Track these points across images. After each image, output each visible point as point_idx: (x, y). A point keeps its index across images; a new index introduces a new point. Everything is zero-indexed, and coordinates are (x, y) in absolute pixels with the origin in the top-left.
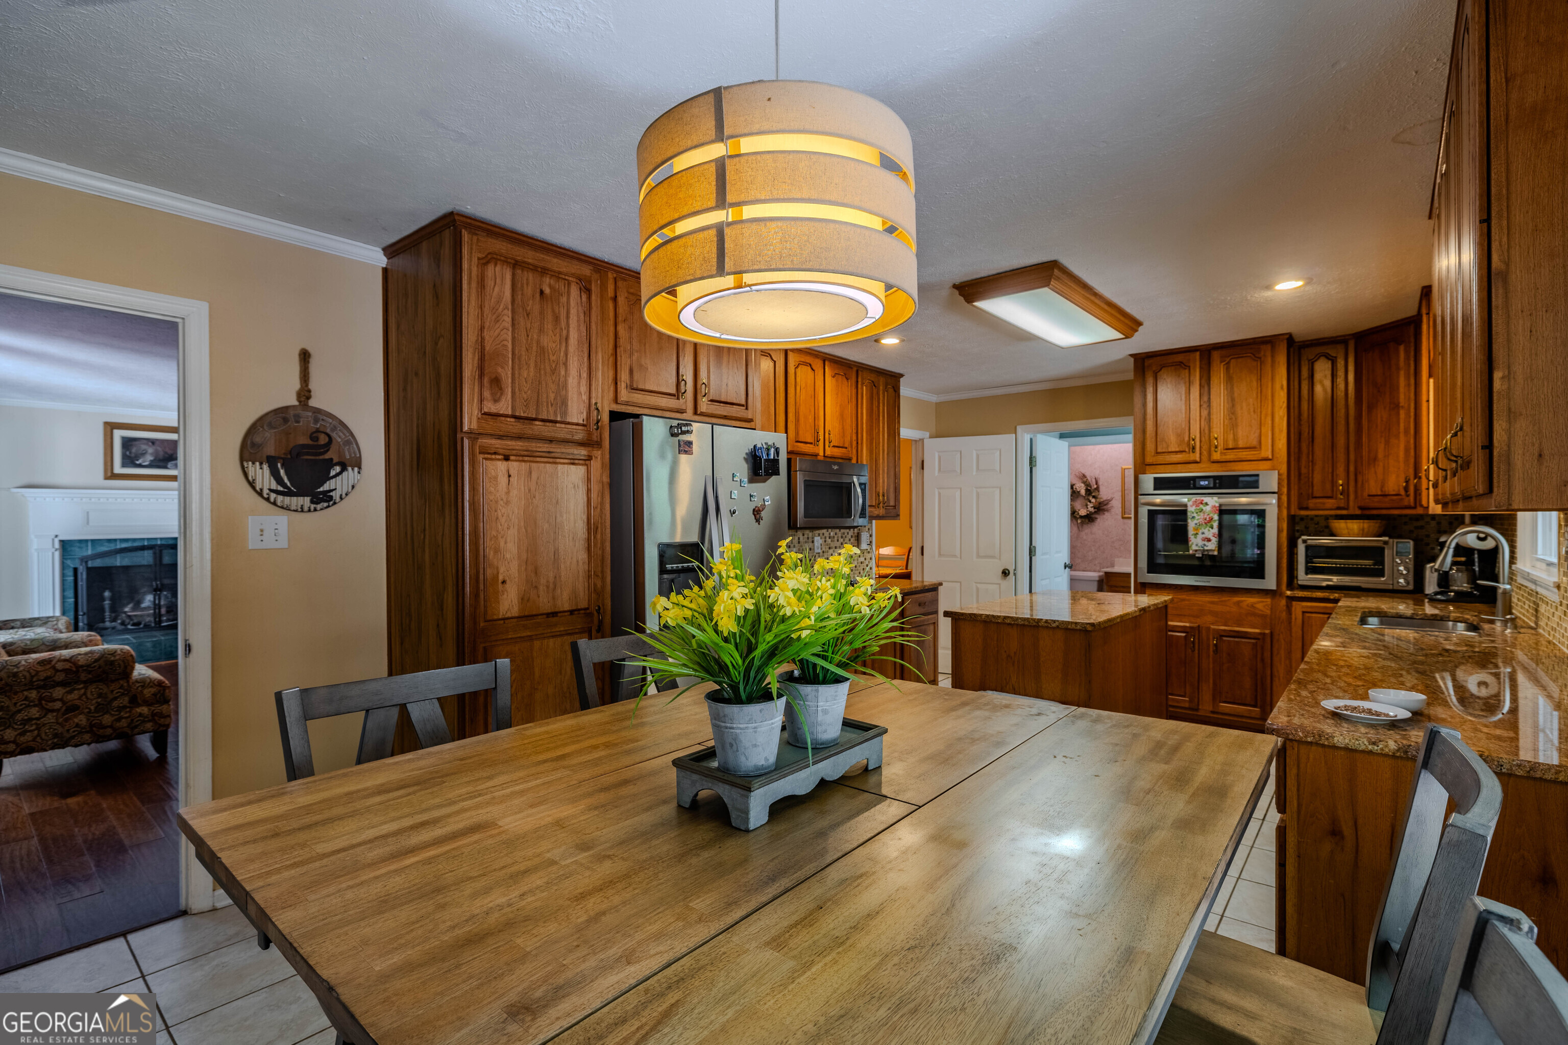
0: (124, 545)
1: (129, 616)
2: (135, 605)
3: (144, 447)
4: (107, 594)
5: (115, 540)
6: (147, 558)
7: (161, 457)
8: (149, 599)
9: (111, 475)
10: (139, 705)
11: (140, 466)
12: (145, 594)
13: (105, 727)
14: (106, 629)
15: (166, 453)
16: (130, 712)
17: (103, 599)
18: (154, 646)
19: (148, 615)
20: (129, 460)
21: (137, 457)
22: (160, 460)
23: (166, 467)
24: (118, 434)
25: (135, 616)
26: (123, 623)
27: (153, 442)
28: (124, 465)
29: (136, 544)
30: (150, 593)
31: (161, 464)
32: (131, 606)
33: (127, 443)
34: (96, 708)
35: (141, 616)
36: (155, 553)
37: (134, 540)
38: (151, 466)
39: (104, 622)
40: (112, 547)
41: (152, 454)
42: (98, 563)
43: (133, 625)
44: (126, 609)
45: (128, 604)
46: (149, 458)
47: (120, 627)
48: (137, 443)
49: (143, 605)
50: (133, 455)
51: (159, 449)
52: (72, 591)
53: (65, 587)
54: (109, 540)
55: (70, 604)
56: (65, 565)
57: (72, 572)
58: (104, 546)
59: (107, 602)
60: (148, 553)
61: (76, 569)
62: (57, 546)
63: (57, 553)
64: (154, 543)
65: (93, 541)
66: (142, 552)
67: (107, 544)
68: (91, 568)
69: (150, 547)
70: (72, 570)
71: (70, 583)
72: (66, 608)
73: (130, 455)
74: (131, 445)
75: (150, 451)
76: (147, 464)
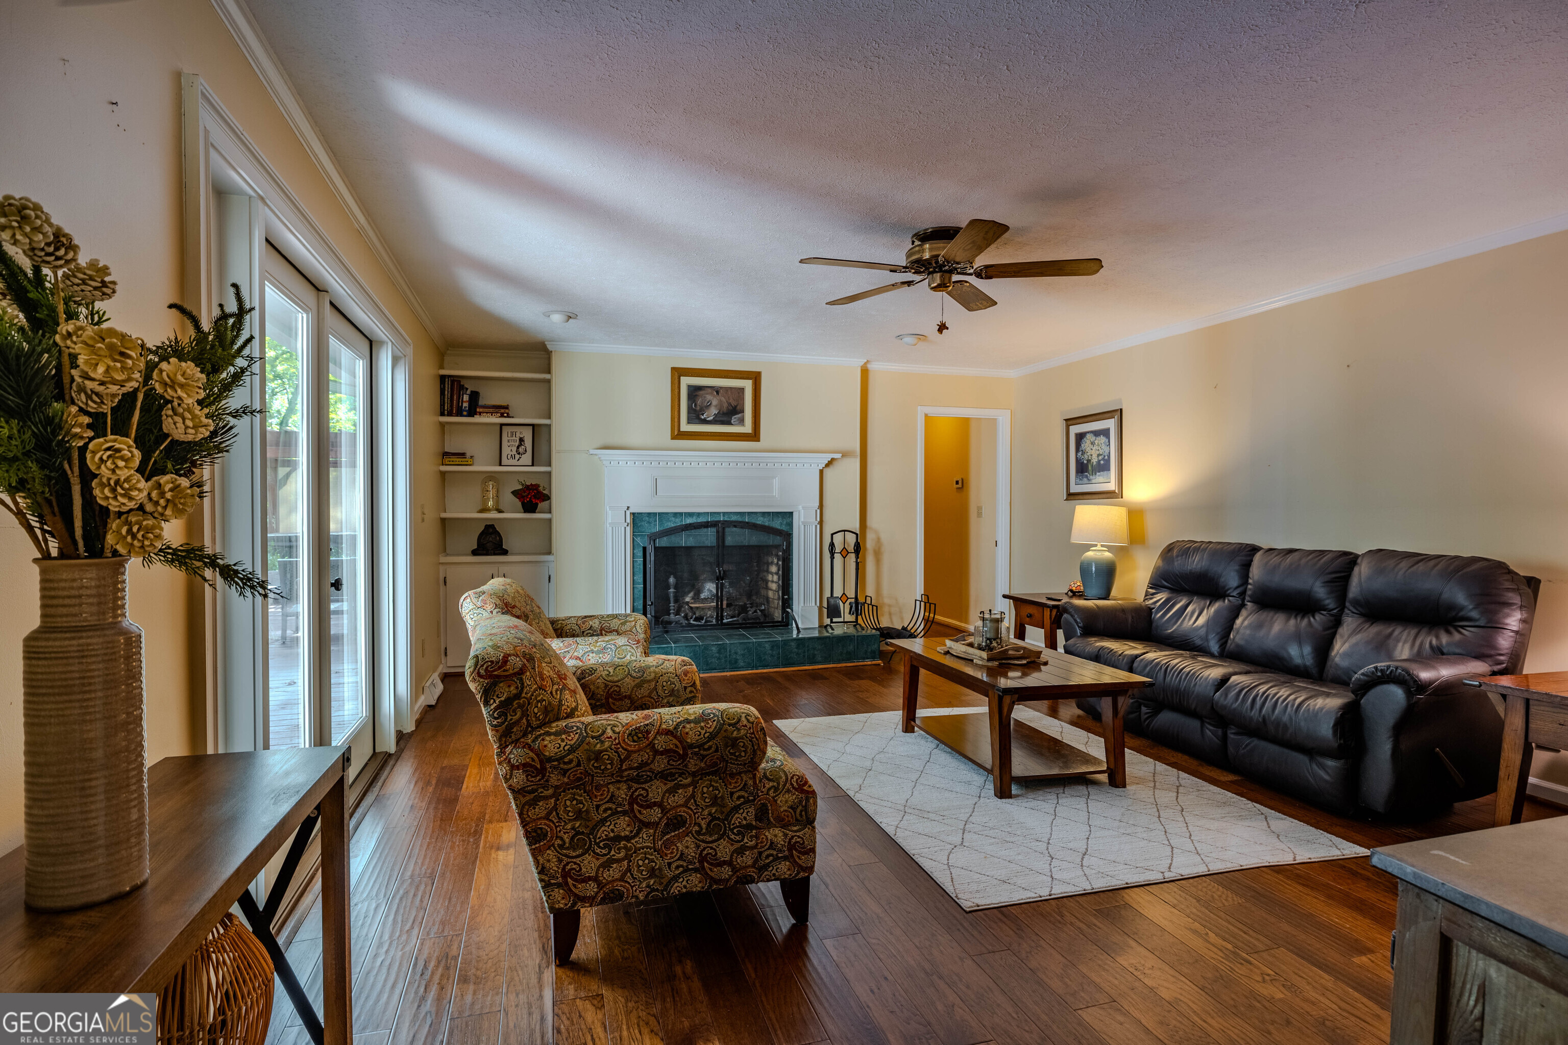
0: (689, 521)
1: (691, 608)
2: (695, 595)
3: (709, 397)
4: (672, 580)
5: (681, 514)
6: (709, 537)
7: (725, 410)
8: (710, 588)
9: (678, 435)
10: (769, 825)
11: (705, 422)
12: (705, 581)
13: (721, 864)
14: (670, 623)
15: (730, 404)
16: (757, 837)
17: (668, 587)
18: (719, 652)
19: (709, 609)
20: (695, 416)
21: (702, 411)
22: (724, 414)
23: (729, 423)
24: (686, 381)
25: (697, 608)
26: (686, 617)
27: (717, 390)
28: (690, 421)
29: (701, 520)
30: (711, 580)
31: (725, 419)
32: (691, 594)
33: (694, 391)
34: (709, 825)
35: (703, 609)
36: (718, 532)
37: (699, 514)
38: (714, 422)
39: (669, 614)
40: (678, 522)
41: (716, 406)
42: (663, 542)
43: (696, 619)
44: (688, 599)
45: (689, 592)
46: (714, 411)
47: (684, 622)
48: (701, 392)
49: (702, 596)
50: (698, 408)
51: (724, 399)
52: (641, 575)
53: (635, 569)
54: (676, 515)
55: (640, 591)
56: (635, 543)
57: (642, 552)
58: (670, 521)
59: (672, 590)
60: (711, 532)
61: (645, 549)
62: (628, 520)
63: (628, 529)
64: (717, 519)
65: (661, 514)
66: (705, 530)
67: (673, 519)
68: (658, 547)
69: (714, 524)
70: (641, 549)
71: (640, 565)
72: (636, 596)
73: (696, 405)
74: (696, 395)
75: (715, 402)
76: (711, 418)
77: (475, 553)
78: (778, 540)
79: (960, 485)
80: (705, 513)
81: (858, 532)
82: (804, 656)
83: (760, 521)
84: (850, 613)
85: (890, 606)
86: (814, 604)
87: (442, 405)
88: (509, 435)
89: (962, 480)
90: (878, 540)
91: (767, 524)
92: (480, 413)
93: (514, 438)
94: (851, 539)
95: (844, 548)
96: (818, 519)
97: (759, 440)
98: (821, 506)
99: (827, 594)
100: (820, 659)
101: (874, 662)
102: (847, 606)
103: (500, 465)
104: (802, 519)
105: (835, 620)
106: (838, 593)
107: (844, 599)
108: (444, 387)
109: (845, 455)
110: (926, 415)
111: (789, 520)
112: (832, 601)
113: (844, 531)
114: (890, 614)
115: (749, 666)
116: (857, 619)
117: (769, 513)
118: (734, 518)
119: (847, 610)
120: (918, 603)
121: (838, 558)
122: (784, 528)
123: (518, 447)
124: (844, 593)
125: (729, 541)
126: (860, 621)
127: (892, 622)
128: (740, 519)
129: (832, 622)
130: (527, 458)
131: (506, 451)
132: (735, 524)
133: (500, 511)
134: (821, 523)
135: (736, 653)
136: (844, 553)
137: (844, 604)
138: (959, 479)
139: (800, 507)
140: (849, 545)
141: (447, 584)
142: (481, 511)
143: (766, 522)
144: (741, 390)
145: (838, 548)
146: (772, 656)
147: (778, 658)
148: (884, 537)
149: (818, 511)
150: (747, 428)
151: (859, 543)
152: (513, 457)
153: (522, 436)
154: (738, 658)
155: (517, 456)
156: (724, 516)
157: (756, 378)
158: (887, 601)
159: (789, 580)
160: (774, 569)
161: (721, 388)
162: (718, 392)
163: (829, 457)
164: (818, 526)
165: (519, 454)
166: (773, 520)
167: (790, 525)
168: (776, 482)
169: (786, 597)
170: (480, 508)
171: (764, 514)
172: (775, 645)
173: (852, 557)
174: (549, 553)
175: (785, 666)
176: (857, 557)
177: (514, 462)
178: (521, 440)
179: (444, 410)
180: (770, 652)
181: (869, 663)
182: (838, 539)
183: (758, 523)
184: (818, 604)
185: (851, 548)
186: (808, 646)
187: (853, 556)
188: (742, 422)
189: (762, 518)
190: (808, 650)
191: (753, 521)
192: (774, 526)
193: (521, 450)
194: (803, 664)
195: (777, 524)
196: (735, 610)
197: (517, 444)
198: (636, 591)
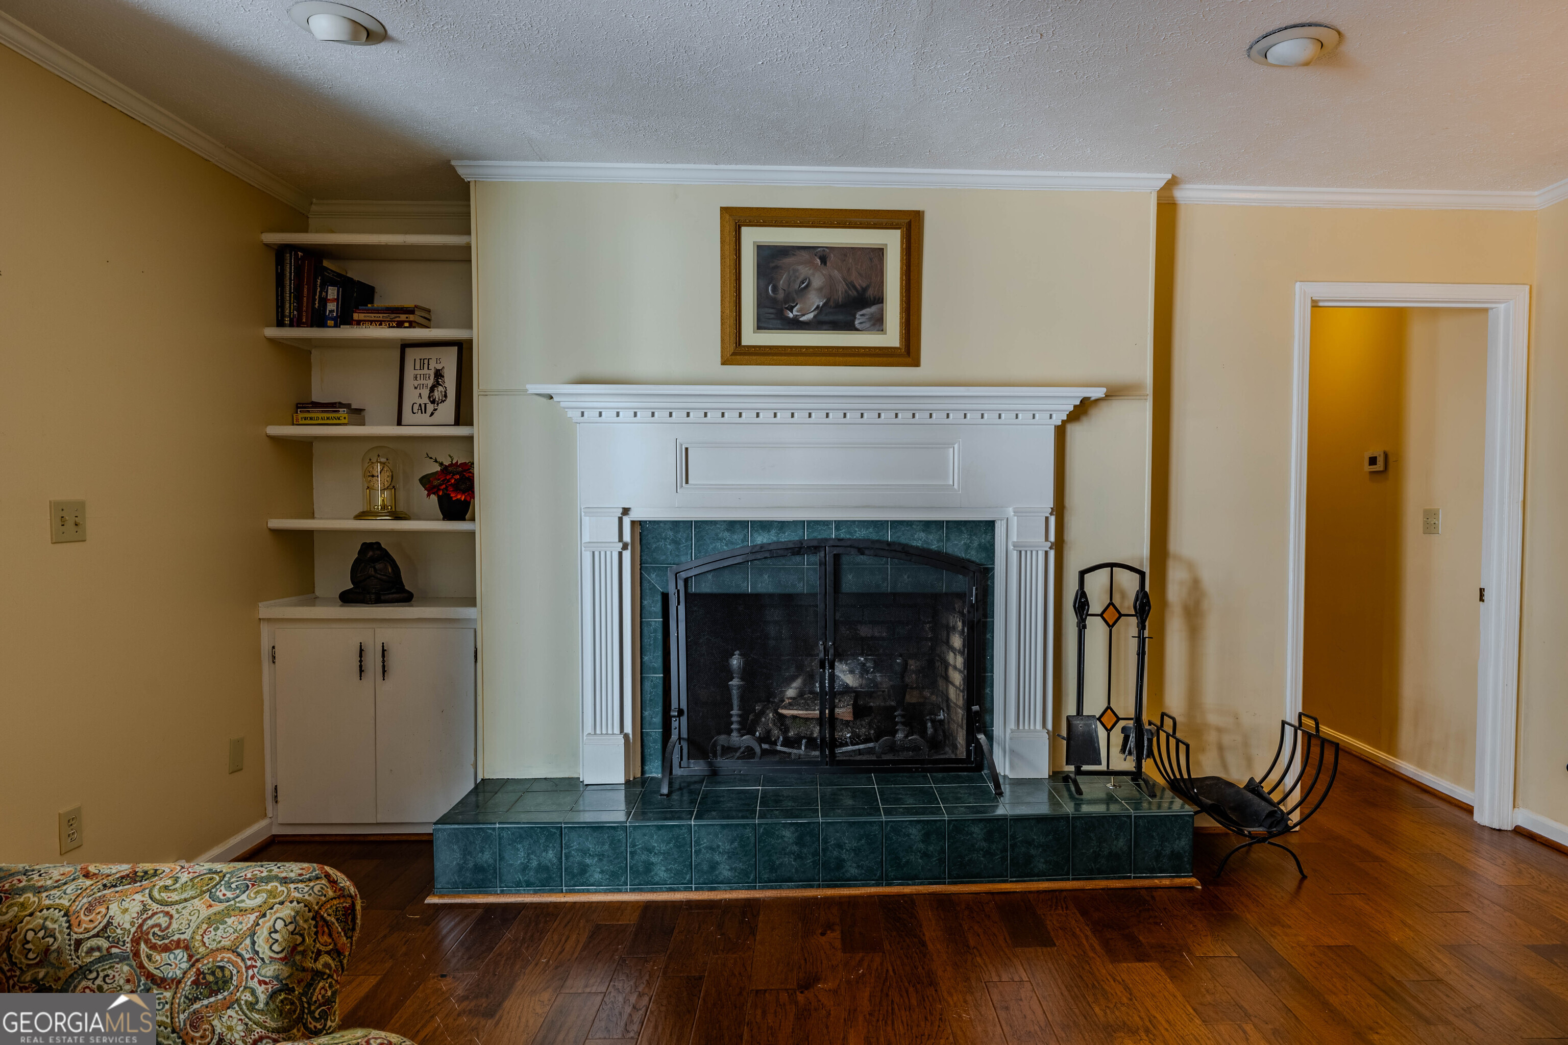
0: (762, 539)
1: (782, 717)
3: (804, 271)
4: (736, 661)
5: (744, 524)
6: (804, 575)
7: (840, 296)
9: (735, 351)
11: (796, 325)
15: (851, 285)
17: (727, 675)
18: (800, 842)
20: (774, 312)
21: (789, 301)
22: (838, 306)
23: (849, 326)
24: (752, 237)
25: (795, 717)
27: (823, 255)
28: (761, 325)
29: (787, 537)
31: (840, 317)
33: (771, 259)
36: (823, 564)
37: (782, 525)
38: (816, 325)
39: (729, 732)
42: (706, 585)
43: (789, 743)
46: (815, 300)
47: (762, 748)
48: (788, 260)
50: (781, 295)
51: (836, 274)
52: (659, 653)
53: (646, 640)
54: (732, 525)
55: (655, 687)
56: (646, 585)
57: (659, 605)
58: (721, 540)
59: (735, 682)
60: (808, 562)
61: (665, 597)
62: (627, 538)
63: (627, 555)
64: (824, 535)
65: (701, 525)
66: (798, 558)
67: (727, 534)
68: (695, 595)
69: (815, 548)
70: (659, 598)
71: (655, 631)
72: (647, 697)
73: (775, 289)
74: (776, 267)
75: (817, 281)
76: (809, 316)
77: (346, 598)
78: (960, 583)
79: (1380, 466)
80: (795, 523)
81: (1146, 569)
82: (1004, 859)
83: (919, 540)
84: (1123, 750)
85: (1219, 730)
86: (1039, 726)
87: (280, 306)
88: (418, 367)
89: (1386, 456)
90: (1195, 586)
91: (934, 547)
92: (359, 323)
93: (426, 371)
94: (1128, 583)
95: (1111, 604)
96: (1052, 538)
97: (916, 363)
98: (1060, 508)
99: (1070, 709)
100: (1041, 866)
101: (1178, 881)
102: (1117, 737)
103: (399, 423)
104: (1014, 538)
105: (1085, 768)
106: (1094, 705)
107: (1109, 719)
108: (283, 270)
109: (1114, 393)
110: (1315, 304)
111: (984, 539)
112: (1079, 724)
113: (1112, 565)
114: (1221, 748)
115: (868, 878)
116: (1139, 765)
117: (939, 524)
118: (860, 534)
119: (1115, 750)
120: (1289, 730)
121: (1096, 629)
122: (974, 555)
123: (432, 390)
124: (1109, 708)
125: (850, 582)
126: (1148, 766)
127: (1224, 766)
128: (874, 537)
129: (1079, 772)
130: (447, 410)
131: (411, 397)
132: (861, 548)
133: (397, 516)
134: (1059, 546)
135: (840, 846)
136: (1111, 615)
137: (1109, 731)
138: (1377, 451)
139: (1010, 511)
140: (1123, 595)
141: (276, 660)
142: (361, 516)
143: (933, 542)
144: (878, 253)
145: (1096, 604)
146: (925, 855)
147: (941, 861)
148: (1208, 577)
149: (1052, 520)
150: (891, 337)
151: (1146, 595)
152: (423, 409)
153: (439, 367)
154: (844, 856)
155: (430, 407)
156: (837, 529)
157: (909, 225)
158: (1213, 719)
159: (985, 671)
160: (957, 642)
161: (832, 249)
162: (824, 260)
163: (1077, 394)
164: (1052, 554)
165: (433, 402)
166: (948, 539)
167: (989, 549)
168: (954, 456)
169: (976, 708)
170: (360, 509)
171: (927, 525)
172: (932, 831)
173: (1130, 626)
174: (471, 601)
175: (956, 879)
176: (1142, 626)
177: (425, 418)
178: (439, 374)
179: (283, 316)
180: (922, 846)
181: (1167, 882)
182: (1097, 585)
183: (914, 544)
184: (1050, 726)
185: (1127, 604)
186: (1013, 837)
187: (1134, 621)
188: (878, 323)
189: (923, 535)
190: (1013, 846)
191: (903, 540)
192: (950, 551)
193: (437, 394)
194: (1001, 877)
195: (956, 547)
196: (870, 727)
197: (430, 382)
198: (648, 685)
